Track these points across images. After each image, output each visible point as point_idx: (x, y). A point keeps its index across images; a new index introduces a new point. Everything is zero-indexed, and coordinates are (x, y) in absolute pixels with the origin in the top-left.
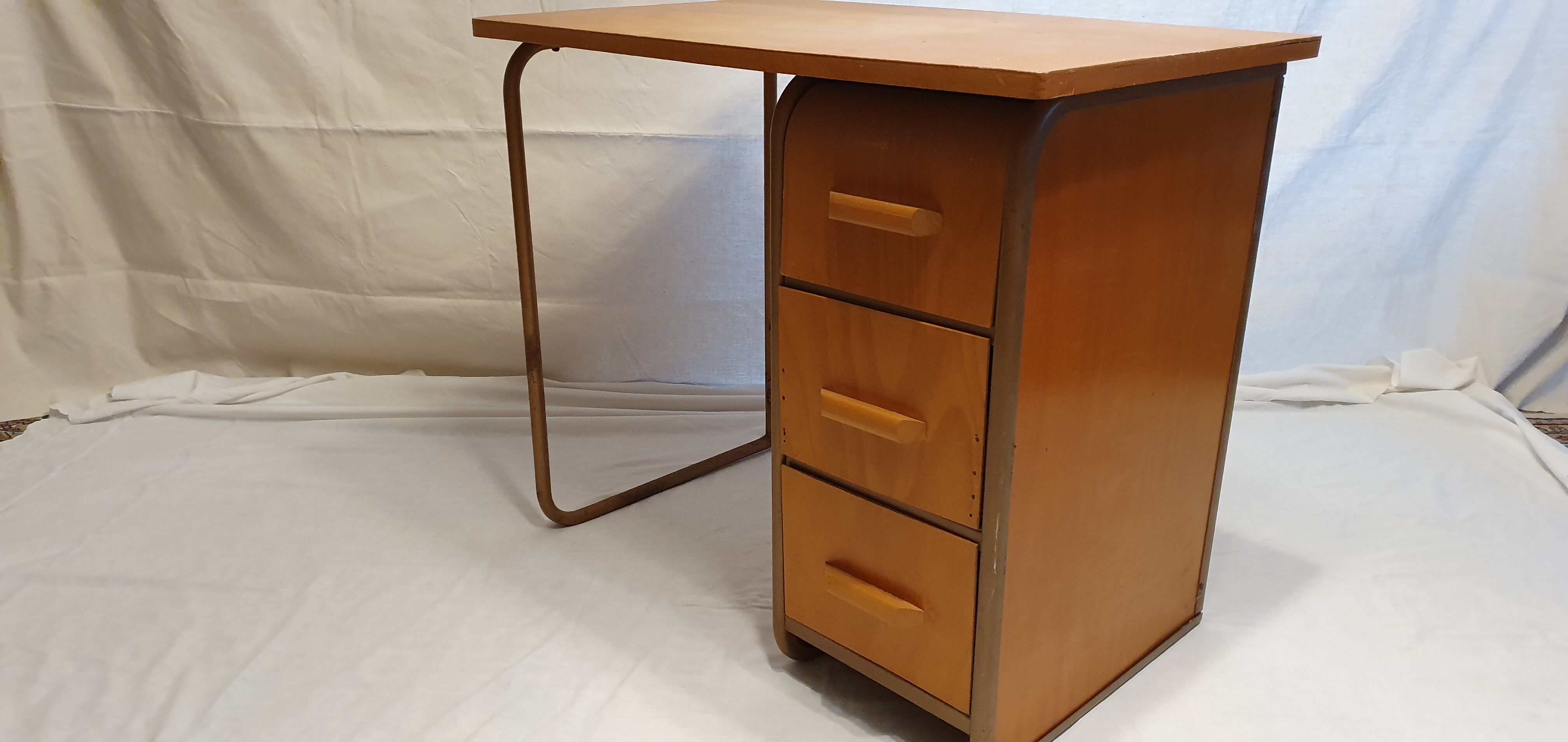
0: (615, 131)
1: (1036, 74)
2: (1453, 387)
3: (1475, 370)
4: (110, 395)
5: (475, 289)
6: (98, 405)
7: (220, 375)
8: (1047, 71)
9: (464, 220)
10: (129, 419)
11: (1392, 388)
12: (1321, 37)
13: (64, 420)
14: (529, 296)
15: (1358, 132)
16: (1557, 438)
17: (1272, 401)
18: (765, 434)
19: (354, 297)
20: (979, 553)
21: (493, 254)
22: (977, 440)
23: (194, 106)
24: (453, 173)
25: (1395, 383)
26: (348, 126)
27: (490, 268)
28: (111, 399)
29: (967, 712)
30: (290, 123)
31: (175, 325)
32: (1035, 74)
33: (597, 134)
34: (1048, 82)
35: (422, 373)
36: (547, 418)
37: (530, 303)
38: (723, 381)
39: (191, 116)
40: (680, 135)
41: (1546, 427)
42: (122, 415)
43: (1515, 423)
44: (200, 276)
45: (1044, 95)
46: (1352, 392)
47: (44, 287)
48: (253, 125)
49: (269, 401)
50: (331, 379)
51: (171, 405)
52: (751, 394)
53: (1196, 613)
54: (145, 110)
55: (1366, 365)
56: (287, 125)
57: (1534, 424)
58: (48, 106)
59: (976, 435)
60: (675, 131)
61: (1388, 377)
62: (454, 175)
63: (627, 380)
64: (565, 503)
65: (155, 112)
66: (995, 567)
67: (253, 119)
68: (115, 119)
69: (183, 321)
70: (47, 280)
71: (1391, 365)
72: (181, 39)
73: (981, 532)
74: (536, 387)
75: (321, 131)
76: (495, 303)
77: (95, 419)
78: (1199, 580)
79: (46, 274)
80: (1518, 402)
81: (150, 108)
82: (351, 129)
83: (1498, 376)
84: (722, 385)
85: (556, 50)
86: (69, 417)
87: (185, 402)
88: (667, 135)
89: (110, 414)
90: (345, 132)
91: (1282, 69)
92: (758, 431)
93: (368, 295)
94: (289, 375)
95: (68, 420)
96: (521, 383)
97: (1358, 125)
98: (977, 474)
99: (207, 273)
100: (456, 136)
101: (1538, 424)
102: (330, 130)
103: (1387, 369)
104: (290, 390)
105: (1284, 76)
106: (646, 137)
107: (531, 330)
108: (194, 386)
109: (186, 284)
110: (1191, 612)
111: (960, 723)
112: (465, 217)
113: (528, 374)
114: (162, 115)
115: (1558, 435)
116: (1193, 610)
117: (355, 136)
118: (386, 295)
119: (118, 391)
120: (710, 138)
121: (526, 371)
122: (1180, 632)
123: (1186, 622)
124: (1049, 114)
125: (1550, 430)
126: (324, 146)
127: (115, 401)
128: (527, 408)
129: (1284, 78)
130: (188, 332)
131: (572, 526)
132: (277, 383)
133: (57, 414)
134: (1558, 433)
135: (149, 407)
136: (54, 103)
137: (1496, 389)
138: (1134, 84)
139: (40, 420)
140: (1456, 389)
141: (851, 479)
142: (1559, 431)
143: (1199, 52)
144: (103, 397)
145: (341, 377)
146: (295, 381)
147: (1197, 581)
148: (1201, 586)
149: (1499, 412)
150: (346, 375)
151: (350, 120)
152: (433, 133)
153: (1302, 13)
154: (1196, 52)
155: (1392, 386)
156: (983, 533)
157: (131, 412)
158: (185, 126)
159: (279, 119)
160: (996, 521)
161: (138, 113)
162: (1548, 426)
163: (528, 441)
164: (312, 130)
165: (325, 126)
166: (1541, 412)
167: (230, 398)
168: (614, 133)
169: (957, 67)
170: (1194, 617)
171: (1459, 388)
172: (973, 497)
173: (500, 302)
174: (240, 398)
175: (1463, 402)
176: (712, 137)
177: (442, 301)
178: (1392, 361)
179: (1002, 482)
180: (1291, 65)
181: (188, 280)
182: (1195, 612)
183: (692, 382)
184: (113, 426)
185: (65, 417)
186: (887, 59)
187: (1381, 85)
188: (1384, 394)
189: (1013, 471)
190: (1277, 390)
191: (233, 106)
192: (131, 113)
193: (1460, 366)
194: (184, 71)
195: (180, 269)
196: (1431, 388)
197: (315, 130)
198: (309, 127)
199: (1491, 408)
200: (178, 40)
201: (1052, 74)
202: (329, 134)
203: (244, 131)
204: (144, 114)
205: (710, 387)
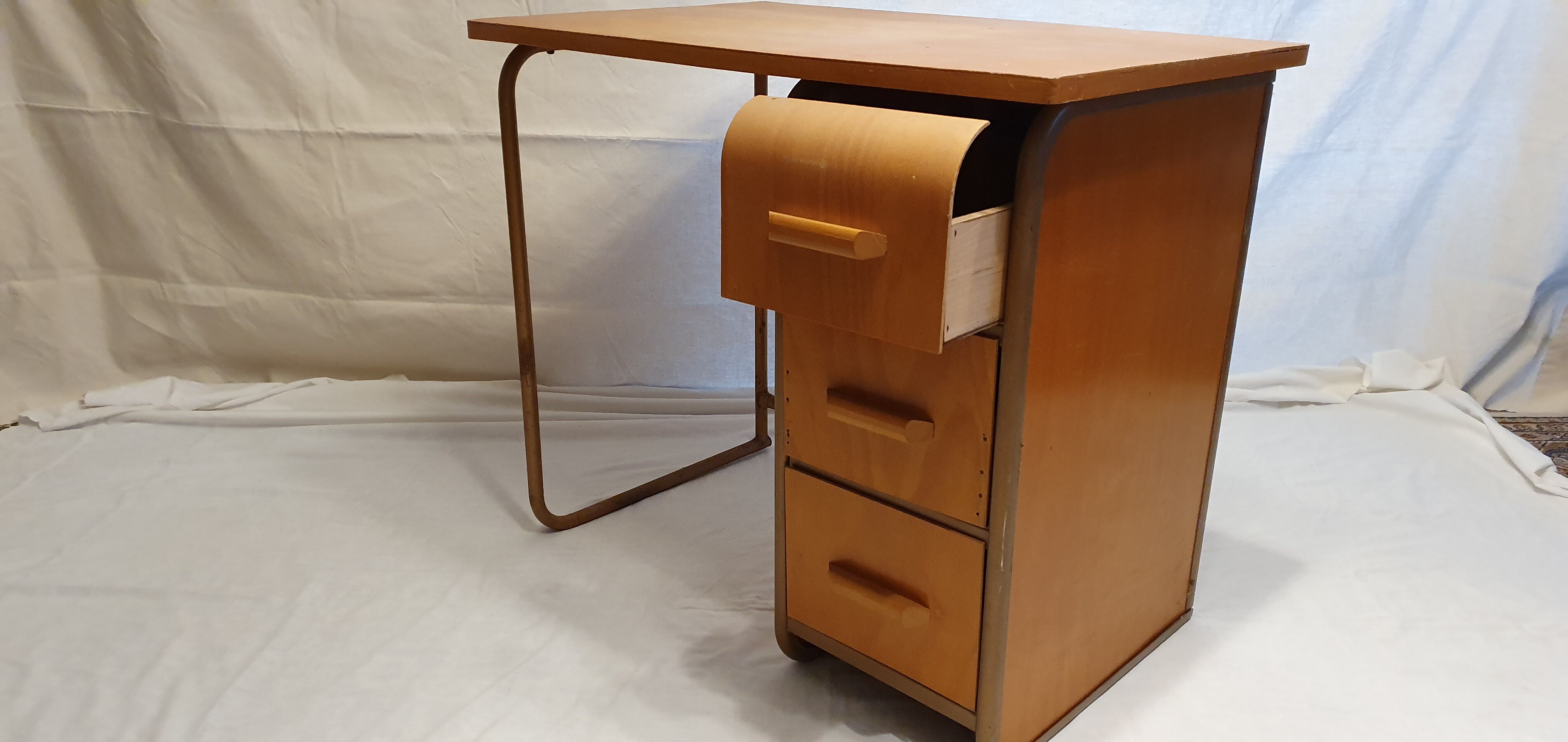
0: (602, 135)
1: (1048, 79)
2: (1423, 389)
3: (1443, 370)
4: (82, 402)
5: (461, 294)
6: (70, 412)
7: (197, 381)
8: (1058, 77)
9: (449, 224)
10: (102, 426)
11: (1364, 389)
12: (1309, 45)
13: (36, 428)
14: (523, 299)
15: (1331, 138)
16: (1521, 436)
17: (1248, 402)
18: (755, 436)
19: (335, 302)
20: (986, 551)
21: (478, 258)
22: (985, 439)
23: (170, 106)
24: (438, 176)
25: (1366, 383)
26: (330, 128)
27: (476, 272)
28: (84, 405)
29: (973, 710)
30: (272, 125)
31: (150, 330)
32: (1046, 80)
33: (584, 138)
34: (1059, 87)
35: (405, 378)
36: (540, 422)
37: (523, 307)
38: (711, 385)
39: (168, 118)
40: (668, 139)
41: (1511, 426)
42: (97, 421)
43: (1484, 423)
44: (176, 280)
45: (1055, 100)
46: (1325, 393)
47: (13, 292)
48: (230, 126)
49: (249, 407)
50: (311, 384)
51: (149, 412)
52: (739, 397)
53: (1188, 608)
54: (120, 111)
55: (1340, 365)
56: (267, 127)
57: (1499, 423)
58: (17, 106)
59: (984, 435)
60: (662, 135)
61: (1359, 377)
62: (439, 178)
63: (615, 384)
64: (558, 507)
65: (131, 113)
66: (1002, 565)
67: (232, 121)
68: (90, 121)
69: (158, 325)
70: (16, 284)
71: (1363, 367)
72: (157, 38)
73: (988, 530)
74: (529, 390)
75: (304, 134)
76: (480, 307)
77: (69, 426)
78: (1190, 577)
79: (16, 279)
80: (1483, 402)
81: (125, 109)
82: (333, 132)
83: (1464, 376)
84: (710, 388)
85: (551, 52)
86: (40, 424)
87: (162, 409)
88: (655, 139)
89: (82, 421)
90: (329, 135)
91: (1271, 76)
92: (749, 434)
93: (351, 299)
94: (268, 380)
95: (39, 428)
96: (513, 389)
97: (1331, 132)
98: (984, 473)
99: (184, 277)
100: (441, 140)
101: (1503, 422)
102: (313, 133)
103: (1359, 369)
104: (271, 396)
105: (1273, 83)
106: (634, 141)
107: (525, 335)
108: (171, 392)
109: (162, 288)
110: (1183, 609)
111: (967, 721)
112: (450, 221)
113: (521, 380)
114: (138, 116)
115: (1522, 433)
116: (1184, 606)
117: (338, 139)
118: (369, 299)
119: (91, 398)
120: (697, 142)
121: (519, 376)
122: (1173, 627)
123: (1177, 619)
124: (1057, 119)
125: (1514, 429)
126: (307, 148)
127: (88, 407)
128: (520, 412)
129: (1273, 85)
130: (164, 337)
131: (563, 530)
132: (257, 389)
133: (27, 421)
134: (1522, 431)
135: (126, 413)
136: (24, 103)
137: (1463, 389)
138: (1138, 90)
139: (8, 427)
140: (1424, 389)
141: (858, 480)
142: (1523, 429)
143: (1198, 59)
144: (74, 404)
145: (321, 382)
146: (274, 387)
147: (1189, 578)
148: (1192, 582)
149: (1467, 411)
150: (328, 380)
151: (333, 123)
152: (418, 136)
153: (1278, 22)
154: (1195, 59)
155: (1364, 387)
156: (990, 531)
157: (105, 420)
158: (162, 126)
159: (260, 121)
160: (1004, 520)
161: (112, 112)
162: (1513, 425)
163: (520, 448)
164: (293, 132)
165: (307, 128)
166: (1505, 411)
167: (209, 404)
168: (601, 137)
169: (968, 72)
170: (1186, 612)
171: (1428, 388)
172: (981, 496)
173: (485, 306)
174: (219, 404)
175: (1432, 401)
176: (700, 142)
177: (428, 305)
178: (1364, 363)
179: (1009, 481)
180: (1280, 73)
181: (165, 285)
182: (1186, 608)
183: (680, 386)
184: (87, 434)
185: (36, 424)
186: (897, 64)
187: (1353, 92)
188: (1356, 394)
189: (1020, 469)
190: (1253, 391)
191: (213, 108)
192: (105, 113)
193: (1428, 366)
194: (161, 71)
195: (156, 273)
196: (1399, 388)
197: (297, 132)
198: (291, 129)
199: (1458, 407)
200: (156, 40)
201: (1063, 79)
202: (310, 137)
203: (222, 132)
204: (119, 116)
205: (697, 391)
